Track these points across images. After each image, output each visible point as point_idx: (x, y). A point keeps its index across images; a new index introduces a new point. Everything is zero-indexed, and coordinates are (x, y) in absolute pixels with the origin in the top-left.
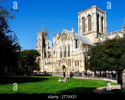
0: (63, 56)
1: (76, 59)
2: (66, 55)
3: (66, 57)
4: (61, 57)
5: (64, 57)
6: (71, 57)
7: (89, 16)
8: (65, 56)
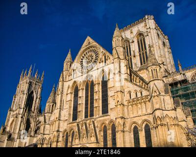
0: (81, 116)
1: (135, 120)
2: (92, 111)
3: (92, 115)
4: (75, 118)
5: (86, 116)
6: (112, 115)
7: (140, 34)
8: (90, 113)
